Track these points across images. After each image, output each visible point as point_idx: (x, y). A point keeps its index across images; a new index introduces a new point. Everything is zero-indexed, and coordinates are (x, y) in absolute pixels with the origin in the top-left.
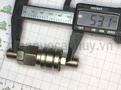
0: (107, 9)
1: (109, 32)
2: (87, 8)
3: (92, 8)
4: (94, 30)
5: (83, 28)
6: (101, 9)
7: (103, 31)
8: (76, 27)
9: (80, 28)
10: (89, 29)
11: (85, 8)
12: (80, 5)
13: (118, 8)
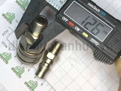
0: (105, 14)
1: (93, 40)
3: (89, 4)
4: (78, 29)
5: (67, 20)
6: (99, 11)
7: (86, 36)
9: (64, 19)
10: (73, 25)
13: (117, 20)
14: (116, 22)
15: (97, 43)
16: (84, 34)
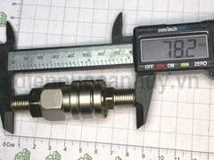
0: (185, 27)
1: (197, 64)
2: (152, 32)
3: (159, 30)
4: (172, 65)
5: (152, 66)
6: (176, 29)
7: (187, 65)
8: (142, 66)
9: (148, 67)
10: (163, 65)
11: (148, 32)
12: (140, 30)
13: (203, 22)
14: (204, 25)
15: (204, 63)
16: (183, 65)
